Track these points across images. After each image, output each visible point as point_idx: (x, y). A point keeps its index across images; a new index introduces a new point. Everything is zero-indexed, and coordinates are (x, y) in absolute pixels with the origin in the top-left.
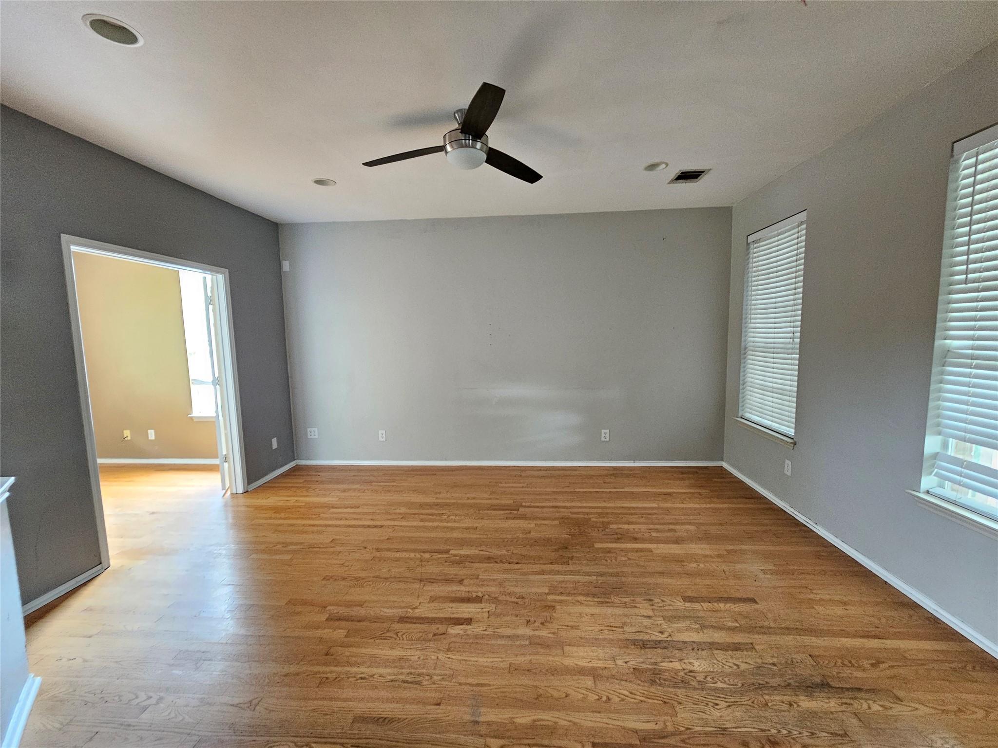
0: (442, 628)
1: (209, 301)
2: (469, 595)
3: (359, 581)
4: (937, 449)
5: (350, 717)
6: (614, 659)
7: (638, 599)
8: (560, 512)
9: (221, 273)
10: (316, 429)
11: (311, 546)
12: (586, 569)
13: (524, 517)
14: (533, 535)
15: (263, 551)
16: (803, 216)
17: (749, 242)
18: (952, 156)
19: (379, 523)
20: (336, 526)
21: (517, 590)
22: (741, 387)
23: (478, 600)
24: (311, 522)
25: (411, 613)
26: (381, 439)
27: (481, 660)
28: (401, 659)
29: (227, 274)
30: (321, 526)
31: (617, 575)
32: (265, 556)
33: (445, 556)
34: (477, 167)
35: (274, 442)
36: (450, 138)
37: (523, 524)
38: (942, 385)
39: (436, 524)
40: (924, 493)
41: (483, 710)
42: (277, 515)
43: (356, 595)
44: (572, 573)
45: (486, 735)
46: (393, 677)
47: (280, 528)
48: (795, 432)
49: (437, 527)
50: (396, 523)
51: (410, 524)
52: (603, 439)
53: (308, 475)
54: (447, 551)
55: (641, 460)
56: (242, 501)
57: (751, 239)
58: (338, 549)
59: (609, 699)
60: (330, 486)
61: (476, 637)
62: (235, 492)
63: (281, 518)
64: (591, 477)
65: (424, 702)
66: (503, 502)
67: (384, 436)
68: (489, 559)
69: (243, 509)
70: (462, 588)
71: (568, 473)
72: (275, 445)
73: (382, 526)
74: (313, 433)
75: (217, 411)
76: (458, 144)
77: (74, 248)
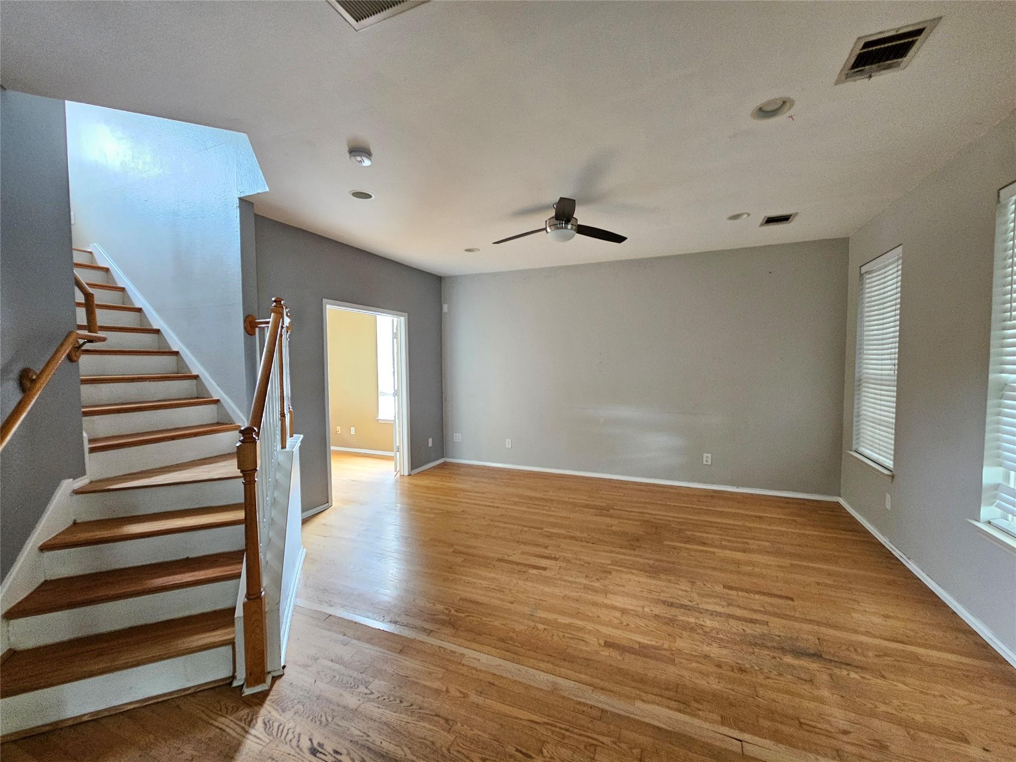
0: (524, 569)
1: (395, 336)
2: (549, 555)
3: (476, 536)
4: (1000, 480)
5: (459, 598)
6: (643, 607)
7: (682, 579)
8: (644, 517)
9: (402, 316)
10: (459, 434)
11: (448, 512)
12: (648, 555)
13: (611, 516)
14: (614, 528)
15: (417, 511)
16: (899, 250)
17: (862, 272)
18: (999, 201)
19: (497, 505)
20: (467, 503)
21: (586, 558)
22: (855, 419)
23: (556, 559)
24: (450, 498)
25: (506, 557)
26: (507, 446)
27: (546, 589)
28: (494, 578)
29: (407, 316)
30: (457, 501)
31: (674, 563)
32: (418, 513)
33: (541, 531)
34: (569, 239)
35: (430, 440)
36: (549, 223)
37: (608, 520)
38: (1000, 417)
39: (538, 511)
40: (984, 523)
41: (539, 611)
42: (428, 492)
43: (472, 542)
44: (635, 556)
45: (537, 622)
46: (487, 586)
47: (430, 499)
48: (894, 465)
49: (538, 513)
50: (510, 507)
51: (520, 508)
52: (705, 462)
53: (451, 469)
54: (542, 529)
55: (744, 486)
56: (407, 480)
57: (864, 269)
58: (466, 516)
59: (628, 625)
60: (466, 478)
61: (547, 577)
62: (402, 474)
63: (431, 494)
64: (688, 495)
65: (503, 600)
66: (597, 504)
67: (510, 444)
68: (572, 538)
69: (407, 485)
70: (546, 551)
71: (666, 490)
72: (430, 444)
73: (497, 507)
74: (457, 438)
75: (395, 417)
76: (555, 227)
77: (328, 306)
